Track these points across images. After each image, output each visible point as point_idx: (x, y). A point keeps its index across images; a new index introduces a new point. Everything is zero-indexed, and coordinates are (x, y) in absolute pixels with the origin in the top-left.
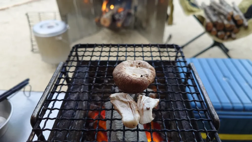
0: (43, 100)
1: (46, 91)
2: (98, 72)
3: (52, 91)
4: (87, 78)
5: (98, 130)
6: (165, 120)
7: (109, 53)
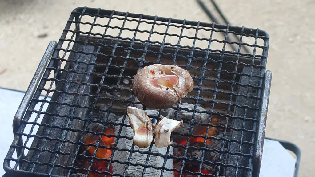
0: (28, 98)
1: (32, 87)
2: (110, 67)
3: (38, 87)
4: (91, 74)
5: (99, 146)
6: (188, 148)
7: (135, 34)
